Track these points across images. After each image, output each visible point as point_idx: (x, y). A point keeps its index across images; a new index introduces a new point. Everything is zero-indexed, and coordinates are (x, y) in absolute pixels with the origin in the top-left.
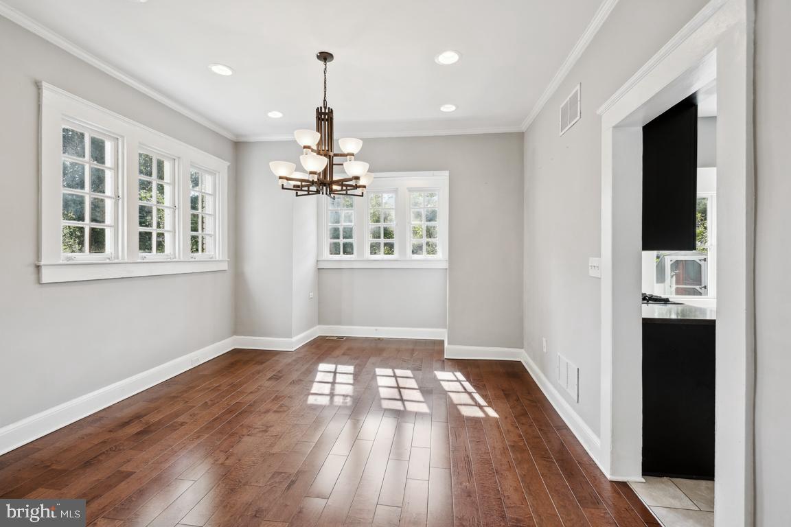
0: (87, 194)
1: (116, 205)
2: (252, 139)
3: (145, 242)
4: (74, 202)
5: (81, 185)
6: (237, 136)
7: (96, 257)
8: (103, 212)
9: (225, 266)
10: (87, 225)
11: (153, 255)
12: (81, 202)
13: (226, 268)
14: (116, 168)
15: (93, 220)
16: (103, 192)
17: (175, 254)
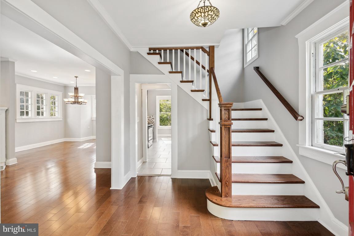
0: (25, 104)
1: (32, 105)
2: (69, 86)
3: (38, 114)
4: (22, 106)
5: (24, 102)
6: (65, 85)
7: (27, 117)
8: (28, 107)
9: (61, 119)
10: (25, 110)
11: (41, 117)
12: (24, 106)
13: (62, 120)
14: (31, 98)
15: (26, 109)
16: (28, 103)
17: (46, 116)
